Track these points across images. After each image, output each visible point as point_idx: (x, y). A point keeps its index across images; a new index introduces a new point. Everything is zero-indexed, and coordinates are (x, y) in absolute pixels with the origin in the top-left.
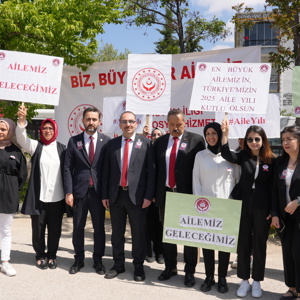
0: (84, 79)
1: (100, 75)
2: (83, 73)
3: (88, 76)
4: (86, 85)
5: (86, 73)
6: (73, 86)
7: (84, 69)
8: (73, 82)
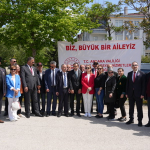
0: (72, 48)
1: (79, 46)
2: (72, 45)
3: (74, 46)
4: (73, 50)
5: (73, 45)
6: (67, 50)
7: (72, 44)
8: (67, 48)
